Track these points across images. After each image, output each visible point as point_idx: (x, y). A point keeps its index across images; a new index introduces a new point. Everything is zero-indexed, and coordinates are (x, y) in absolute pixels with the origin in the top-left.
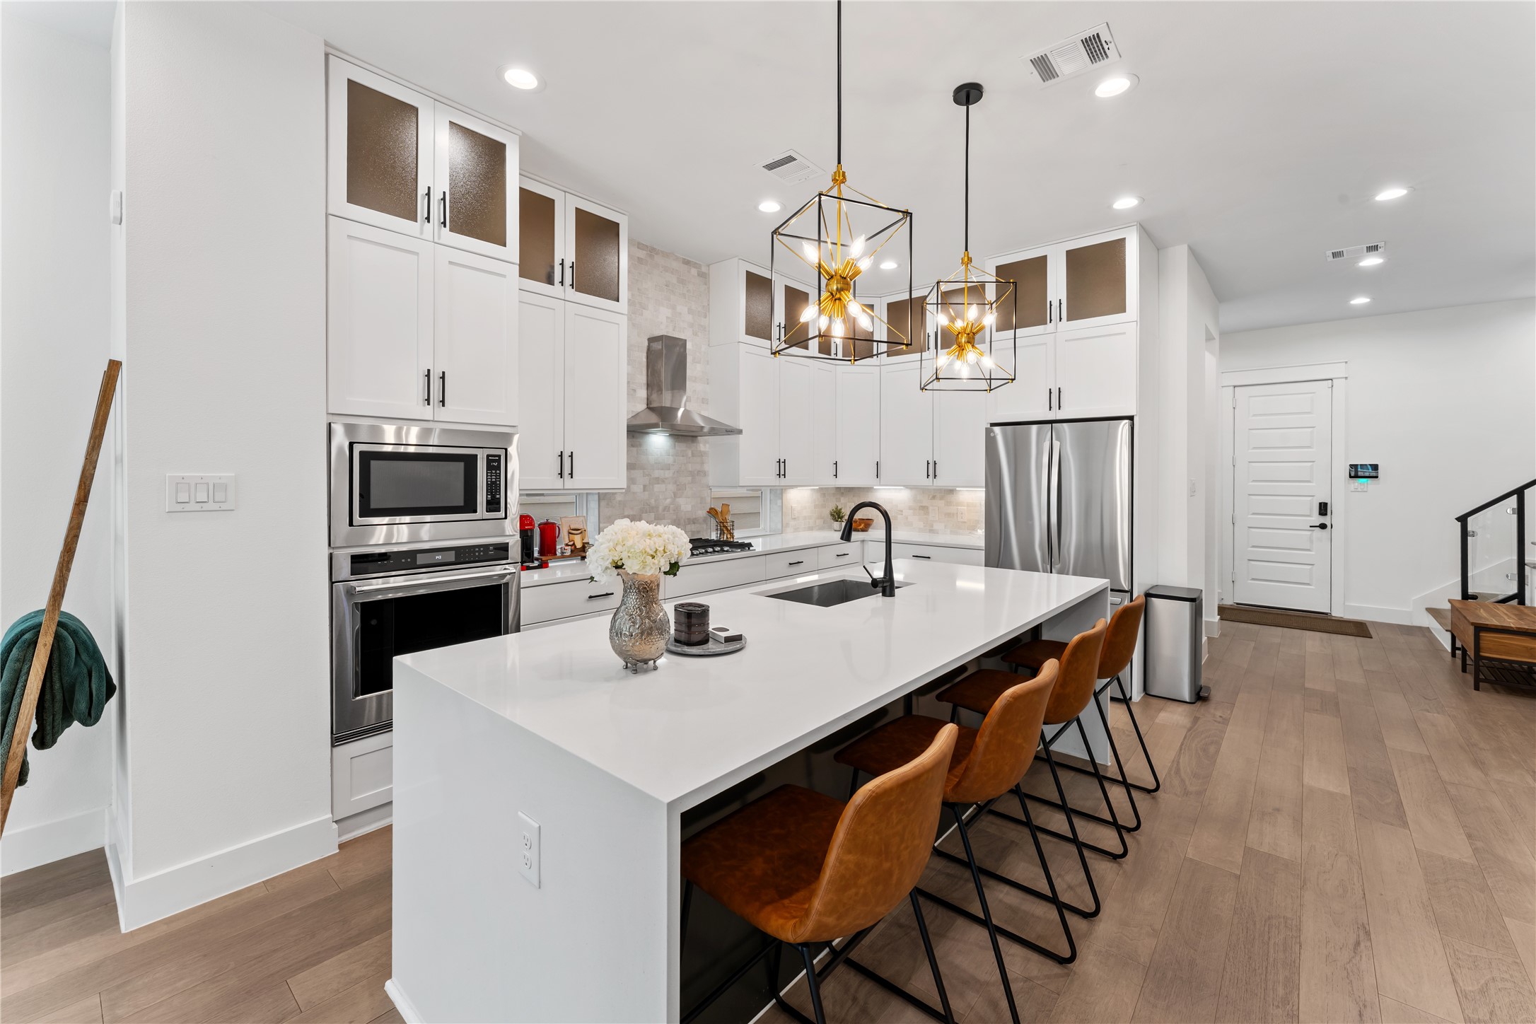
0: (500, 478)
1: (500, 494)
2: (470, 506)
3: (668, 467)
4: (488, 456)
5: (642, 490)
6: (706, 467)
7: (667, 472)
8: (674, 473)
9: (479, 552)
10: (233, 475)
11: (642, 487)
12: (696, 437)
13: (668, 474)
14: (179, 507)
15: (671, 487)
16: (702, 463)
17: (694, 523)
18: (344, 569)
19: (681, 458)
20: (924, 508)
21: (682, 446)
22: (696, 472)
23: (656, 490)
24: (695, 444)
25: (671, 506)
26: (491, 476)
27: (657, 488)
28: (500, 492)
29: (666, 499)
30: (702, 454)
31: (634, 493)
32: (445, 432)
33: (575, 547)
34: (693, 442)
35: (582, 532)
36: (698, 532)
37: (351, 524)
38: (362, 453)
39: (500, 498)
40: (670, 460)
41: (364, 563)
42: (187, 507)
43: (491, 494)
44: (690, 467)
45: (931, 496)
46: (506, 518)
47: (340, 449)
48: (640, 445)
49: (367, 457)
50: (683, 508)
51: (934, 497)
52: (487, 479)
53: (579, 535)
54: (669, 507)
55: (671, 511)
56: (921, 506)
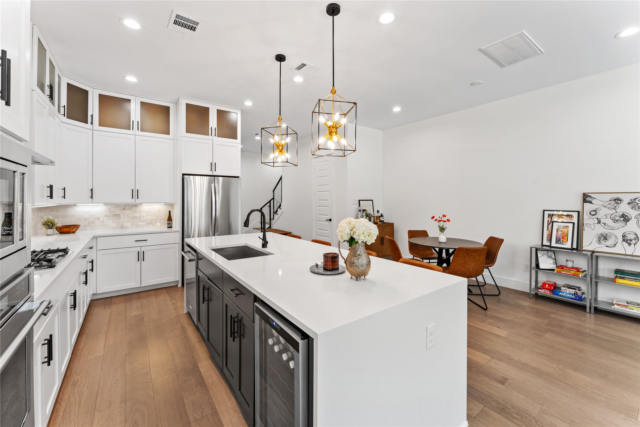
20: (117, 216)
45: (122, 209)
51: (124, 209)
56: (114, 214)
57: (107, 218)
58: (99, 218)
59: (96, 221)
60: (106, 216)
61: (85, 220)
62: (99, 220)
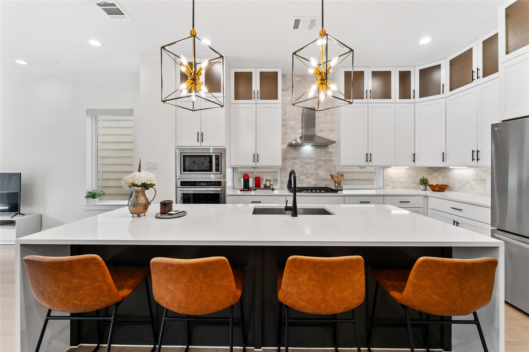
0: (219, 162)
1: (219, 167)
2: (210, 170)
3: (313, 158)
4: (216, 155)
5: (300, 167)
6: (333, 158)
7: (312, 160)
8: (315, 161)
9: (213, 183)
10: (157, 161)
11: (299, 166)
12: (327, 146)
13: (312, 161)
14: (148, 168)
15: (314, 166)
16: (331, 156)
17: (326, 181)
18: (179, 184)
19: (319, 155)
21: (319, 150)
22: (327, 160)
23: (306, 167)
24: (327, 149)
25: (314, 173)
26: (217, 161)
27: (307, 166)
28: (219, 166)
29: (311, 171)
30: (330, 153)
31: (296, 168)
32: (214, 149)
33: (266, 186)
34: (325, 148)
35: (270, 181)
36: (328, 185)
37: (181, 173)
38: (183, 155)
39: (219, 168)
40: (314, 155)
41: (184, 184)
42: (152, 168)
43: (217, 167)
44: (324, 158)
46: (221, 174)
47: (178, 154)
48: (299, 150)
49: (184, 156)
50: (320, 174)
52: (215, 162)
53: (269, 182)
54: (313, 174)
55: (314, 175)
56: (482, 179)
57: (475, 182)
58: (469, 182)
59: (467, 185)
60: (474, 180)
61: (460, 182)
62: (469, 184)
